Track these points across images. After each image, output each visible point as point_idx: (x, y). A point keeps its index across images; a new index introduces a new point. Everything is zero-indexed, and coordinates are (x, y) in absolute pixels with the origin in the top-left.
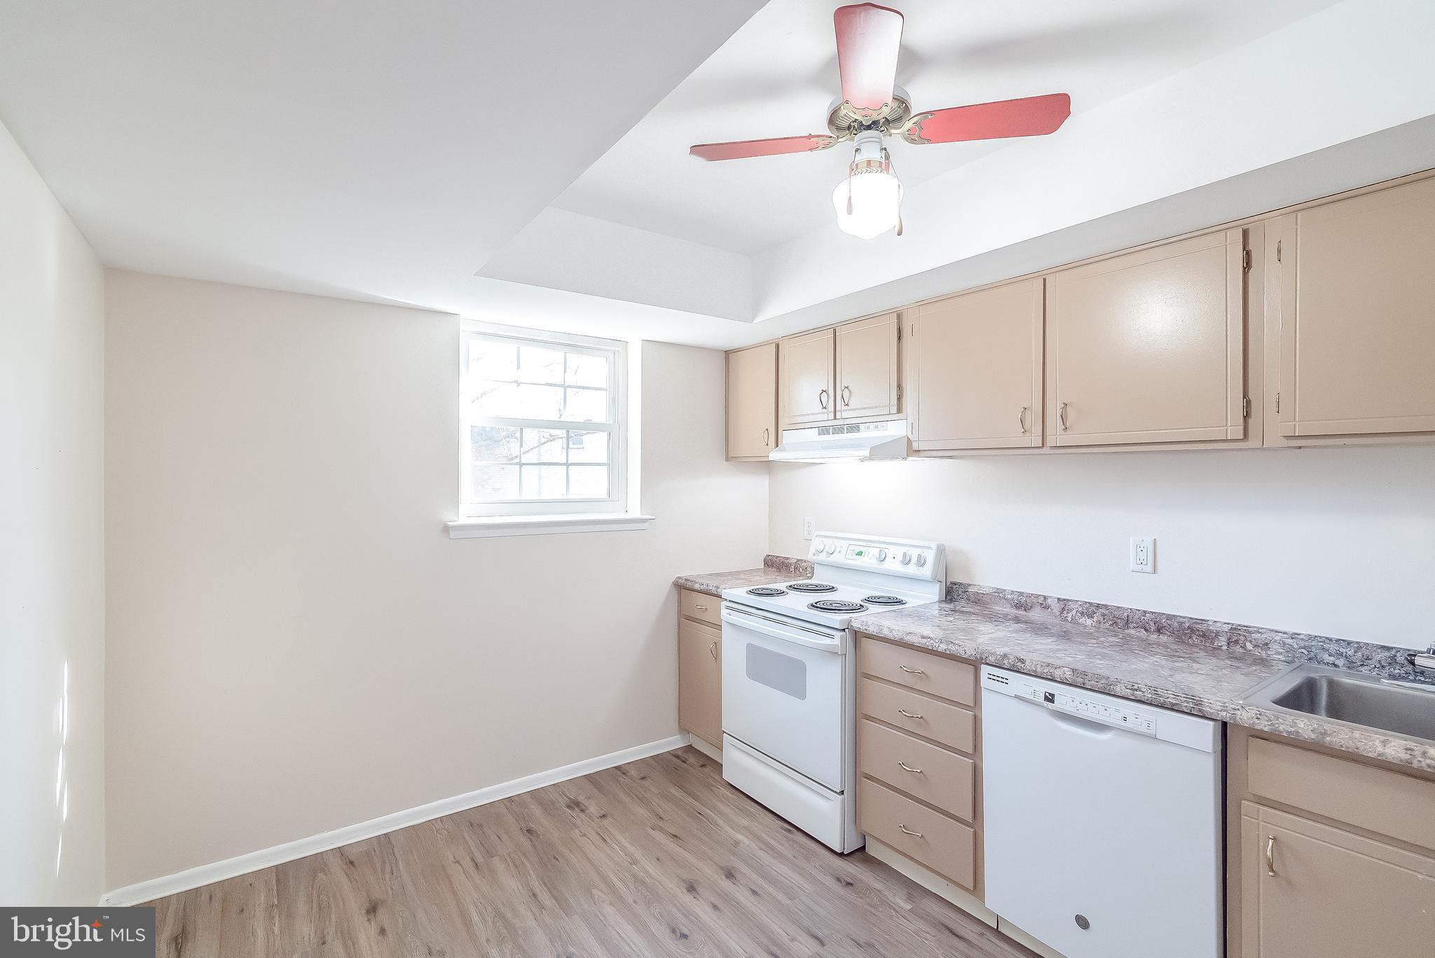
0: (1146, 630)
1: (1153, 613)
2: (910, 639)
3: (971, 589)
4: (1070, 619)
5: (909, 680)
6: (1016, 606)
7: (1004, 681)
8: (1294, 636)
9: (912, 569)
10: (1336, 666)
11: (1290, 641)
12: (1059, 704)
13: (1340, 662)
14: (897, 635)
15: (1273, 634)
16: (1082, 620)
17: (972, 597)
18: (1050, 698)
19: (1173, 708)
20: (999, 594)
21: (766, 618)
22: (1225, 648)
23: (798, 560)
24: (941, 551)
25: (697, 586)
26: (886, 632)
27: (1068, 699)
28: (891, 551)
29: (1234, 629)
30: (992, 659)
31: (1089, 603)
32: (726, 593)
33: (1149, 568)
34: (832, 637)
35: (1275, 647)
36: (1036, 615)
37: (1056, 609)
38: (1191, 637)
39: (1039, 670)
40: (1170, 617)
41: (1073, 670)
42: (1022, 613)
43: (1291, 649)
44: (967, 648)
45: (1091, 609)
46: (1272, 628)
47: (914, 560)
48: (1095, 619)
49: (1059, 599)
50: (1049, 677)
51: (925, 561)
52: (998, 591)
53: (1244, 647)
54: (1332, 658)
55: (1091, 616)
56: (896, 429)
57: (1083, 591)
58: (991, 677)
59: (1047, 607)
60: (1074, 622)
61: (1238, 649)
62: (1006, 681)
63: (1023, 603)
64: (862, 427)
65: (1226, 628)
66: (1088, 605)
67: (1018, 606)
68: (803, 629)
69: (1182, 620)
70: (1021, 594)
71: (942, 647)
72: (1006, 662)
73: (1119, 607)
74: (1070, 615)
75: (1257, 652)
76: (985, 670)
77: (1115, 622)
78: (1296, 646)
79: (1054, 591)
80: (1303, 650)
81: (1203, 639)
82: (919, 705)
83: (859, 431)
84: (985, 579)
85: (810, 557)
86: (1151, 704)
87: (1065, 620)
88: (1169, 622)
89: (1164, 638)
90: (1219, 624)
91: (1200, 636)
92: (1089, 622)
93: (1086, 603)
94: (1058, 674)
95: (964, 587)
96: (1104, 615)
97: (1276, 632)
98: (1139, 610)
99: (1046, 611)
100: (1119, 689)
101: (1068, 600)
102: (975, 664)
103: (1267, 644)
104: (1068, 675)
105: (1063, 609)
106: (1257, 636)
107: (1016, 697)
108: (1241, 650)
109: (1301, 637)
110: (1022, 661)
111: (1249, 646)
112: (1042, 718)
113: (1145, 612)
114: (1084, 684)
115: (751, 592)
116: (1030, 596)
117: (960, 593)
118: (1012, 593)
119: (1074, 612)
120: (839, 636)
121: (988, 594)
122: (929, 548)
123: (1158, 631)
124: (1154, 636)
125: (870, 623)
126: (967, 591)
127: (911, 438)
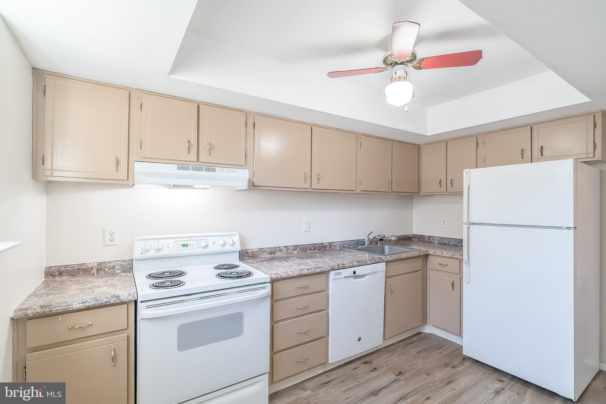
0: (311, 250)
1: (312, 244)
2: (304, 272)
3: (249, 251)
4: (290, 253)
6: (270, 253)
7: (340, 274)
9: (228, 248)
11: (340, 244)
12: (357, 274)
16: (294, 252)
17: (250, 255)
19: (379, 262)
20: (261, 250)
22: (329, 249)
23: (99, 264)
27: (360, 270)
30: (336, 267)
33: (308, 230)
34: (264, 288)
35: (338, 246)
36: (278, 254)
37: (285, 250)
38: (322, 249)
39: (350, 266)
40: (316, 244)
42: (272, 255)
45: (296, 247)
46: (335, 241)
48: (298, 251)
49: (284, 247)
50: (353, 266)
51: (234, 242)
54: (346, 245)
55: (296, 250)
57: (291, 242)
58: (336, 274)
59: (281, 251)
60: (291, 253)
61: (331, 249)
63: (272, 251)
66: (294, 246)
67: (271, 253)
69: (318, 244)
70: (270, 248)
71: (318, 270)
72: (340, 267)
73: (302, 245)
74: (290, 251)
76: (333, 273)
77: (303, 250)
79: (282, 245)
81: (324, 249)
84: (253, 246)
86: (375, 263)
87: (288, 254)
89: (316, 251)
91: (323, 247)
92: (296, 252)
96: (300, 248)
98: (308, 244)
100: (369, 262)
101: (287, 246)
102: (325, 273)
104: (357, 263)
105: (287, 250)
106: (334, 244)
107: (345, 277)
111: (333, 247)
114: (361, 264)
116: (274, 248)
117: (244, 254)
118: (267, 248)
119: (291, 250)
120: (269, 286)
121: (257, 251)
122: (235, 235)
123: (314, 249)
124: (314, 251)
125: (280, 273)
126: (248, 253)
127: (252, 179)
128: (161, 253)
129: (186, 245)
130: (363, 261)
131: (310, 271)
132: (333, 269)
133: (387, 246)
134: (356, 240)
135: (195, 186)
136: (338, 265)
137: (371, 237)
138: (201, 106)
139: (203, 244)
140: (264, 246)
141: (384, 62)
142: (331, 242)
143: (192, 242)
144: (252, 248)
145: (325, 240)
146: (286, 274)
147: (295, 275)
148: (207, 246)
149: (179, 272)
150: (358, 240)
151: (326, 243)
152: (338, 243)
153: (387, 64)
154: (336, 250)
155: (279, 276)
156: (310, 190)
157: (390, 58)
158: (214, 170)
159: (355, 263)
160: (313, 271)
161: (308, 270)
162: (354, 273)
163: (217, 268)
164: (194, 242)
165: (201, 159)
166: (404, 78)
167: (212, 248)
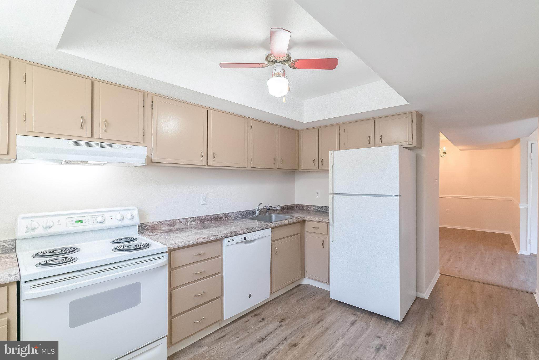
1: (209, 215)
2: (200, 241)
7: (232, 240)
9: (126, 222)
11: (234, 214)
14: (193, 242)
15: (231, 214)
16: (192, 223)
17: (150, 228)
20: (161, 223)
21: (95, 273)
22: (224, 220)
29: (225, 214)
33: (206, 203)
34: (161, 258)
35: (232, 216)
36: (177, 226)
37: (184, 222)
39: (241, 232)
40: (213, 215)
42: (172, 227)
43: (234, 216)
45: (194, 219)
46: (230, 212)
48: (196, 222)
49: (183, 219)
50: (244, 233)
52: (160, 222)
55: (194, 221)
57: (189, 215)
58: (229, 241)
59: (181, 222)
60: (190, 225)
61: (226, 219)
63: (172, 224)
66: (192, 218)
67: (170, 226)
68: (137, 263)
69: (215, 215)
70: (170, 221)
72: (233, 234)
73: (200, 216)
74: (189, 223)
77: (201, 221)
79: (181, 216)
80: (236, 215)
81: (221, 219)
84: (152, 219)
88: (213, 217)
89: (213, 221)
91: (219, 218)
92: (194, 223)
95: (145, 225)
96: (198, 220)
98: (205, 216)
99: (181, 224)
100: (257, 229)
101: (186, 218)
102: (220, 240)
105: (186, 222)
106: (229, 215)
107: (237, 243)
108: (227, 219)
109: (235, 212)
112: (244, 245)
113: (207, 216)
114: (251, 231)
116: (173, 220)
117: (143, 227)
118: (166, 221)
119: (190, 221)
120: (166, 255)
121: (157, 224)
122: (133, 209)
123: (211, 220)
124: (211, 222)
125: (177, 243)
126: (147, 226)
127: (150, 156)
128: (51, 231)
129: (81, 221)
130: (252, 228)
131: (206, 239)
132: (227, 236)
133: (273, 215)
134: (248, 211)
135: (89, 162)
136: (231, 232)
137: (261, 207)
138: (96, 83)
139: (99, 219)
140: (164, 219)
141: (267, 59)
142: (226, 213)
143: (86, 218)
144: (151, 221)
145: (221, 212)
146: (183, 244)
147: (192, 244)
148: (104, 222)
149: (71, 249)
150: (250, 210)
151: (222, 214)
152: (232, 214)
153: (269, 61)
154: (230, 220)
155: (176, 246)
156: (206, 167)
157: (270, 56)
158: (111, 147)
159: (246, 230)
160: (208, 239)
161: (204, 238)
162: (245, 238)
163: (115, 242)
164: (89, 218)
165: (95, 136)
166: (282, 75)
167: (109, 223)
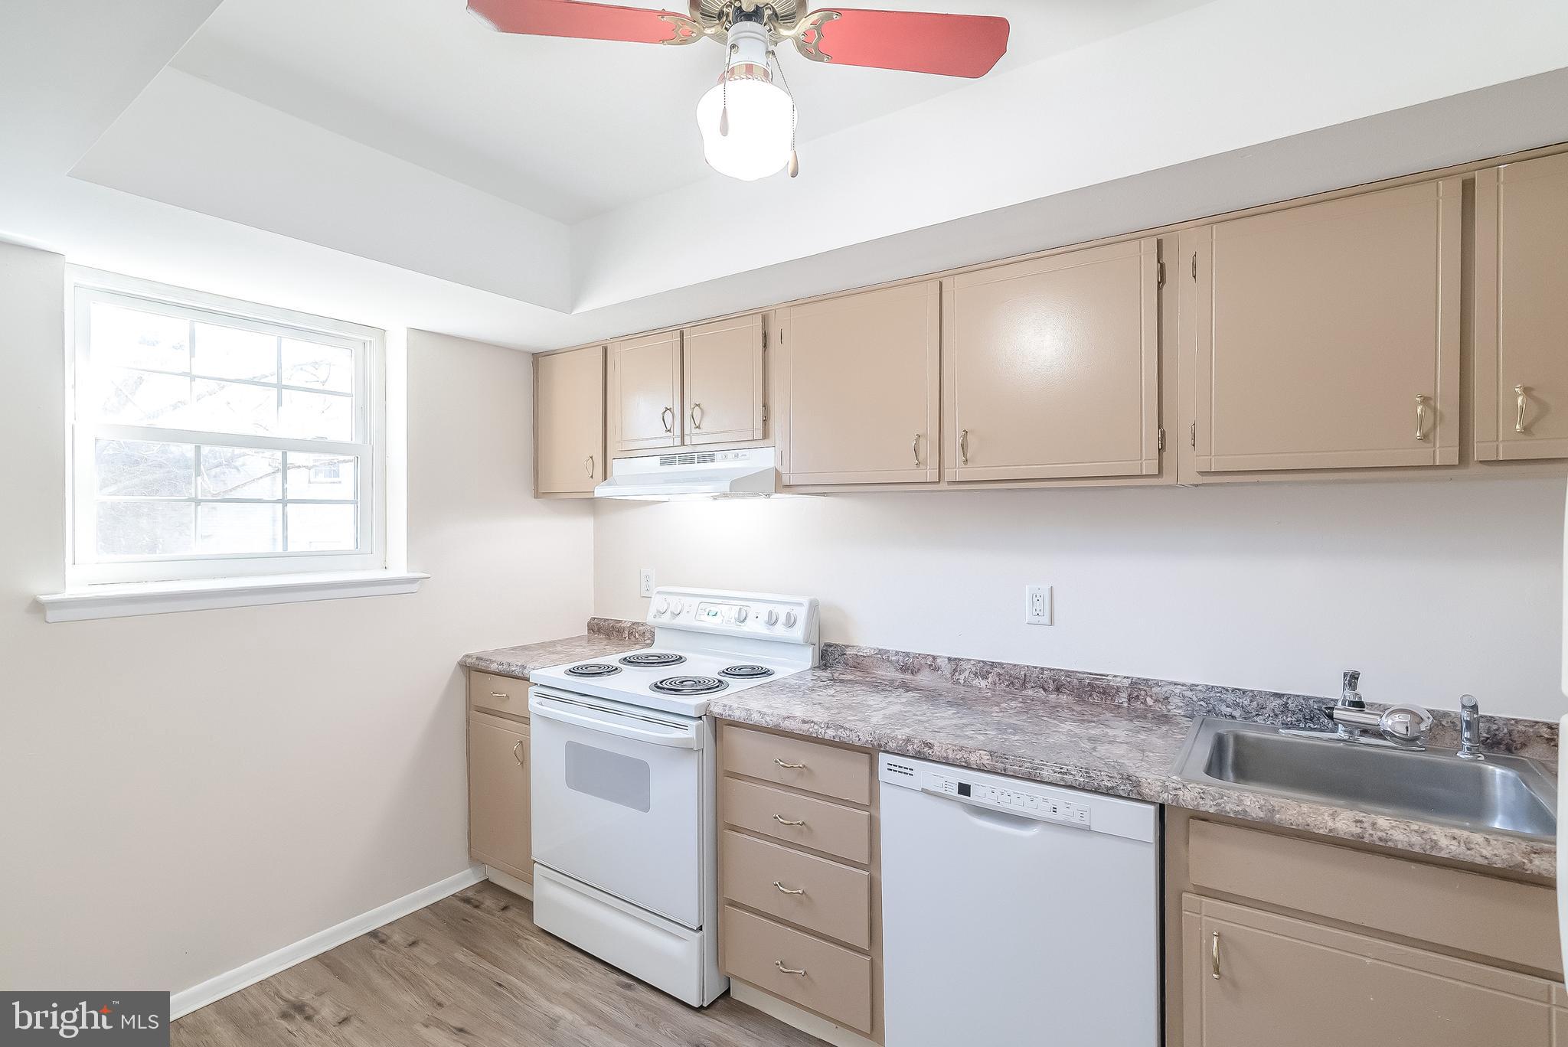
0: (1045, 690)
1: (1051, 670)
2: (788, 725)
3: (849, 652)
4: (962, 682)
5: (788, 777)
6: (901, 669)
7: (908, 772)
8: (1192, 687)
9: (780, 631)
10: (1233, 717)
11: (1189, 694)
12: (975, 797)
13: (1237, 713)
14: (769, 721)
15: (1172, 687)
16: (976, 682)
17: (851, 662)
18: (964, 789)
19: (1109, 793)
20: (882, 655)
21: (591, 706)
22: (1126, 705)
23: (634, 624)
24: (814, 607)
25: (494, 667)
26: (756, 718)
27: (987, 789)
28: (754, 608)
29: (1135, 683)
30: (892, 745)
31: (983, 661)
32: (537, 674)
33: (1046, 619)
34: (684, 727)
36: (924, 678)
37: (947, 668)
38: (1091, 695)
39: (950, 756)
40: (1068, 674)
41: (991, 753)
42: (908, 676)
43: (1189, 703)
44: (862, 732)
45: (985, 669)
46: (1170, 680)
47: (782, 619)
48: (990, 680)
49: (950, 659)
50: (963, 764)
51: (795, 620)
52: (880, 652)
53: (1144, 703)
54: (1229, 710)
55: (984, 677)
56: (763, 459)
57: (975, 650)
58: (892, 767)
59: (937, 669)
60: (966, 684)
61: (1138, 705)
62: (911, 772)
63: (910, 665)
64: (718, 455)
65: (1127, 683)
66: (982, 664)
67: (904, 669)
69: (1081, 676)
70: (907, 654)
71: (830, 734)
72: (910, 748)
73: (1015, 665)
74: (962, 676)
75: (1158, 707)
76: (884, 759)
77: (1012, 683)
78: (1195, 699)
79: (943, 649)
80: (1202, 703)
81: (1104, 697)
82: (802, 808)
83: (712, 461)
85: (650, 619)
86: (1083, 790)
87: (957, 682)
88: (1069, 679)
89: (1064, 698)
90: (1119, 679)
91: (1099, 693)
92: (983, 683)
93: (979, 661)
94: (973, 759)
95: (842, 650)
96: (999, 675)
97: (1175, 684)
98: (1036, 668)
99: (936, 673)
100: (1046, 773)
101: (960, 660)
102: (870, 752)
103: (1167, 698)
104: (986, 759)
105: (955, 670)
106: (1156, 690)
107: (924, 791)
108: (1142, 707)
109: (1200, 688)
110: (930, 746)
111: (1150, 701)
112: (955, 815)
113: (1042, 669)
114: (1005, 771)
115: (572, 672)
116: (917, 656)
117: (837, 656)
118: (897, 653)
119: (967, 673)
120: (695, 726)
121: (870, 656)
122: (800, 604)
123: (1058, 691)
124: (1053, 696)
126: (845, 654)
128: (680, 621)
129: (715, 614)
130: (1018, 759)
131: (806, 727)
138: (686, 331)
140: (892, 646)
142: (1144, 681)
143: (721, 608)
144: (862, 645)
161: (804, 722)
163: (727, 673)
167: (747, 626)
